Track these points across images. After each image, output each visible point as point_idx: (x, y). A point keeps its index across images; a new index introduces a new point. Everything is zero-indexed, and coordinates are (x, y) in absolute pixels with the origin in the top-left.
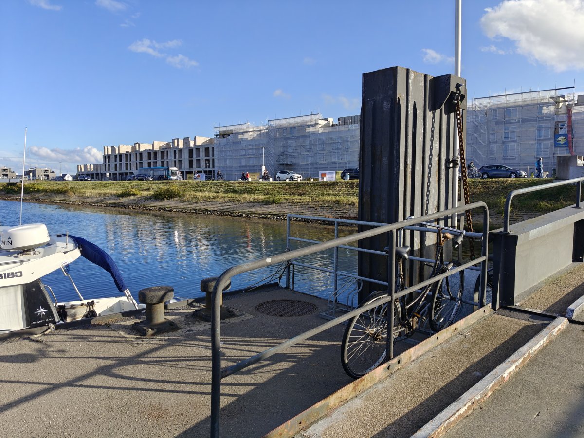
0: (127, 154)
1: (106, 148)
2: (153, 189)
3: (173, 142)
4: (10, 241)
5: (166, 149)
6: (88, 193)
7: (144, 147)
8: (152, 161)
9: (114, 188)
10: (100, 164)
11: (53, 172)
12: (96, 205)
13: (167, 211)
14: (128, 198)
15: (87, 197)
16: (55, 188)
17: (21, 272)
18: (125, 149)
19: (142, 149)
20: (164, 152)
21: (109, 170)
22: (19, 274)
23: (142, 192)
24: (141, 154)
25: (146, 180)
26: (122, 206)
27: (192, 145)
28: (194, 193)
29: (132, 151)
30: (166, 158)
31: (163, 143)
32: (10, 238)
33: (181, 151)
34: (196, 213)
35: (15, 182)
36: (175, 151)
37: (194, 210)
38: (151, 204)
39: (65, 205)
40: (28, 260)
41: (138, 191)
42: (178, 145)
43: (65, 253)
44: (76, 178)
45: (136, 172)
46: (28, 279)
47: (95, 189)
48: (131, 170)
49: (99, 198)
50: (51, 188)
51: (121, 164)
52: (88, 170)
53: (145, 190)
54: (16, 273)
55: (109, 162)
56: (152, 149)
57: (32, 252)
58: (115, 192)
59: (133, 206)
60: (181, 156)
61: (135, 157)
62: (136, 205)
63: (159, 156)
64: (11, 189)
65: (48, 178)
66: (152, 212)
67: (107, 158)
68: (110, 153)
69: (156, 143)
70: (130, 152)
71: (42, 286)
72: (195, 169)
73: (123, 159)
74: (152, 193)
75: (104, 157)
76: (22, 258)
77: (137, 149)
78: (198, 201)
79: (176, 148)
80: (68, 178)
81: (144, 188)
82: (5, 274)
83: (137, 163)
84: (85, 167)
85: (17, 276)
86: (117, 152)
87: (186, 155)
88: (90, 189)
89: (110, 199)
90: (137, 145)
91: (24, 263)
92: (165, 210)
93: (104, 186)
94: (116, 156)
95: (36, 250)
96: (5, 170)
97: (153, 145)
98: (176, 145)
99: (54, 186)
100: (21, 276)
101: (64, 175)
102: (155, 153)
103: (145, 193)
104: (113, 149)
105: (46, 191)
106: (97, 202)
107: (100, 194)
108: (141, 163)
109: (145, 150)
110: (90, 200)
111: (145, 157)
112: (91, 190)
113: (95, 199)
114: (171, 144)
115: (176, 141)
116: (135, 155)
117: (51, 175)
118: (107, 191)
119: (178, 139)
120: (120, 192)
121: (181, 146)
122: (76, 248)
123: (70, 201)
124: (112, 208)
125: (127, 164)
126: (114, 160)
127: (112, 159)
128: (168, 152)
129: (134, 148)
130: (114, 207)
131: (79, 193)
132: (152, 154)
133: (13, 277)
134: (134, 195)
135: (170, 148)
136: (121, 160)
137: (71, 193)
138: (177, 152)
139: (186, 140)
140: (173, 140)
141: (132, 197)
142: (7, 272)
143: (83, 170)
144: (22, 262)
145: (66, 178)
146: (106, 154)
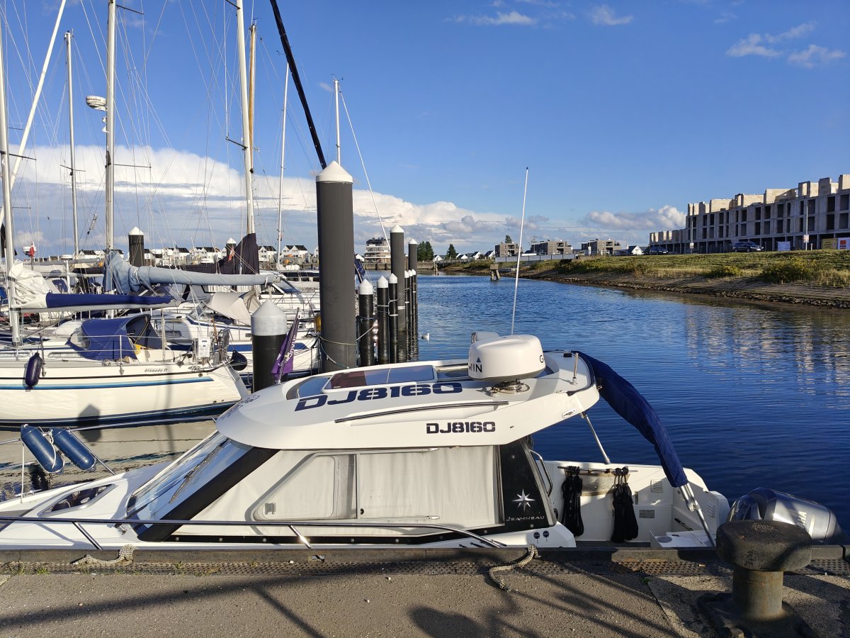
0: (722, 213)
1: (691, 206)
2: (762, 265)
3: (800, 188)
5: (788, 200)
6: (661, 272)
7: (749, 200)
8: (762, 220)
9: (696, 267)
10: (681, 230)
11: (618, 244)
12: (672, 289)
13: (784, 301)
14: (721, 279)
15: (660, 278)
16: (617, 265)
18: (720, 204)
19: (747, 203)
20: (783, 204)
21: (694, 238)
23: (743, 271)
24: (744, 211)
25: (751, 251)
26: (711, 291)
27: (834, 190)
28: (835, 271)
29: (731, 208)
30: (785, 214)
31: (781, 192)
32: (479, 361)
33: (812, 201)
34: (838, 306)
35: (569, 258)
36: (802, 203)
37: (835, 302)
38: (757, 291)
39: (629, 290)
40: (506, 403)
41: (736, 270)
42: (809, 192)
43: (570, 393)
44: (646, 251)
45: (735, 240)
47: (672, 266)
48: (727, 236)
49: (676, 280)
50: (612, 265)
51: (712, 229)
52: (665, 238)
53: (749, 267)
55: (694, 226)
56: (762, 202)
57: (515, 387)
58: (701, 270)
59: (727, 292)
60: (812, 210)
61: (735, 216)
62: (732, 290)
63: (774, 213)
64: (565, 267)
65: (611, 253)
66: (757, 302)
67: (691, 220)
68: (697, 213)
69: (770, 192)
70: (727, 209)
71: (528, 452)
72: (837, 229)
73: (716, 220)
74: (760, 271)
75: (688, 218)
77: (739, 204)
78: (843, 286)
79: (805, 197)
80: (637, 251)
81: (747, 264)
82: (467, 424)
83: (737, 226)
84: (661, 234)
86: (707, 211)
87: (822, 208)
88: (664, 267)
89: (693, 281)
90: (740, 197)
91: (500, 407)
92: (780, 301)
93: (686, 262)
94: (705, 217)
95: (522, 381)
96: (560, 244)
97: (765, 195)
98: (805, 192)
99: (617, 263)
101: (632, 248)
102: (768, 208)
103: (749, 273)
104: (702, 207)
105: (605, 270)
106: (673, 285)
107: (678, 274)
108: (744, 226)
109: (752, 205)
110: (663, 283)
111: (751, 217)
113: (671, 282)
114: (796, 191)
115: (805, 186)
116: (735, 213)
117: (615, 248)
118: (689, 269)
119: (809, 183)
120: (708, 270)
121: (814, 193)
122: (591, 385)
123: (636, 284)
124: (696, 296)
125: (721, 228)
126: (702, 222)
127: (700, 222)
128: (789, 205)
129: (734, 202)
130: (699, 293)
131: (649, 272)
132: (761, 210)
134: (730, 275)
135: (794, 198)
136: (712, 223)
137: (638, 273)
138: (806, 203)
139: (824, 184)
140: (801, 185)
141: (727, 279)
142: (470, 421)
143: (657, 240)
144: (496, 404)
145: (634, 252)
146: (691, 214)
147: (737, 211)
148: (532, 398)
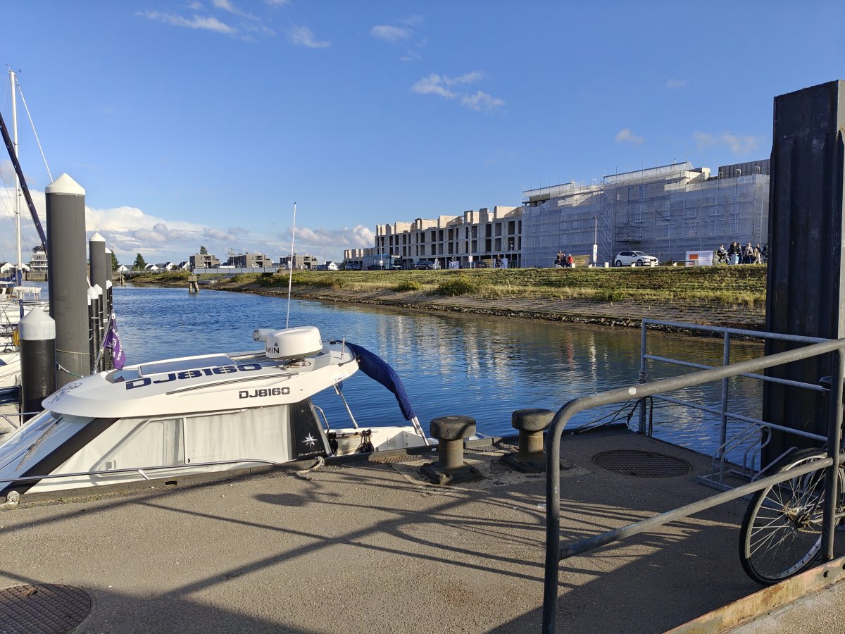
0: (405, 235)
1: (379, 227)
2: (438, 281)
3: (465, 216)
4: (276, 348)
5: (456, 225)
6: (357, 286)
7: (427, 224)
8: (437, 242)
9: (388, 281)
10: (371, 249)
11: (315, 260)
12: (367, 302)
13: (456, 311)
14: (406, 293)
15: (356, 292)
16: (317, 279)
17: (288, 388)
18: (403, 227)
19: (425, 227)
20: (453, 229)
22: (286, 391)
23: (423, 285)
24: (423, 234)
25: (429, 269)
26: (399, 303)
27: (490, 219)
28: (492, 286)
29: (412, 231)
30: (455, 238)
31: (451, 218)
32: (276, 345)
33: (475, 227)
34: (494, 314)
35: (271, 272)
36: (467, 228)
37: (492, 310)
38: (435, 302)
39: (328, 302)
40: (297, 374)
41: (418, 285)
42: (472, 220)
43: (340, 365)
44: (342, 267)
45: (416, 259)
46: (296, 397)
47: (366, 281)
48: (410, 255)
49: (370, 294)
50: (312, 279)
51: (397, 248)
52: (357, 256)
53: (428, 282)
54: (283, 389)
55: (383, 245)
56: (437, 227)
57: (301, 363)
58: (390, 285)
59: (412, 304)
60: (475, 235)
61: (416, 238)
62: (416, 302)
63: (446, 236)
64: (266, 281)
65: (309, 267)
66: (435, 312)
67: (379, 240)
68: (384, 233)
69: (442, 218)
70: (409, 231)
71: (312, 407)
72: (493, 252)
73: (401, 241)
74: (437, 286)
75: (377, 238)
76: (290, 370)
77: (419, 228)
78: (497, 298)
79: (469, 224)
80: (333, 267)
81: (427, 280)
82: (269, 390)
83: (417, 246)
84: (354, 252)
85: (283, 393)
86: (393, 233)
87: (482, 234)
88: (359, 281)
89: (384, 294)
90: (419, 221)
91: (293, 376)
92: (452, 310)
93: (377, 278)
94: (391, 237)
95: (306, 360)
96: (259, 257)
97: (439, 220)
98: (469, 220)
99: (317, 277)
100: (289, 393)
101: (328, 263)
102: (441, 232)
103: (428, 287)
104: (388, 228)
105: (306, 284)
106: (368, 298)
107: (372, 289)
108: (423, 247)
109: (429, 229)
110: (359, 296)
111: (428, 238)
112: (360, 283)
113: (365, 295)
114: (463, 218)
115: (469, 214)
116: (415, 235)
117: (312, 263)
118: (381, 284)
119: (472, 212)
120: (396, 285)
121: (476, 221)
122: (354, 359)
123: (336, 297)
124: (388, 307)
125: (405, 248)
126: (389, 242)
127: (387, 242)
128: (457, 229)
129: (414, 226)
130: (389, 305)
131: (346, 286)
132: (436, 233)
133: (279, 394)
134: (414, 289)
135: (461, 224)
136: (397, 243)
137: (336, 287)
138: (470, 229)
139: (483, 213)
140: (466, 213)
141: (411, 292)
142: (272, 388)
143: (350, 257)
144: (289, 375)
145: (330, 267)
146: (379, 235)
147: (417, 234)
148: (314, 370)
